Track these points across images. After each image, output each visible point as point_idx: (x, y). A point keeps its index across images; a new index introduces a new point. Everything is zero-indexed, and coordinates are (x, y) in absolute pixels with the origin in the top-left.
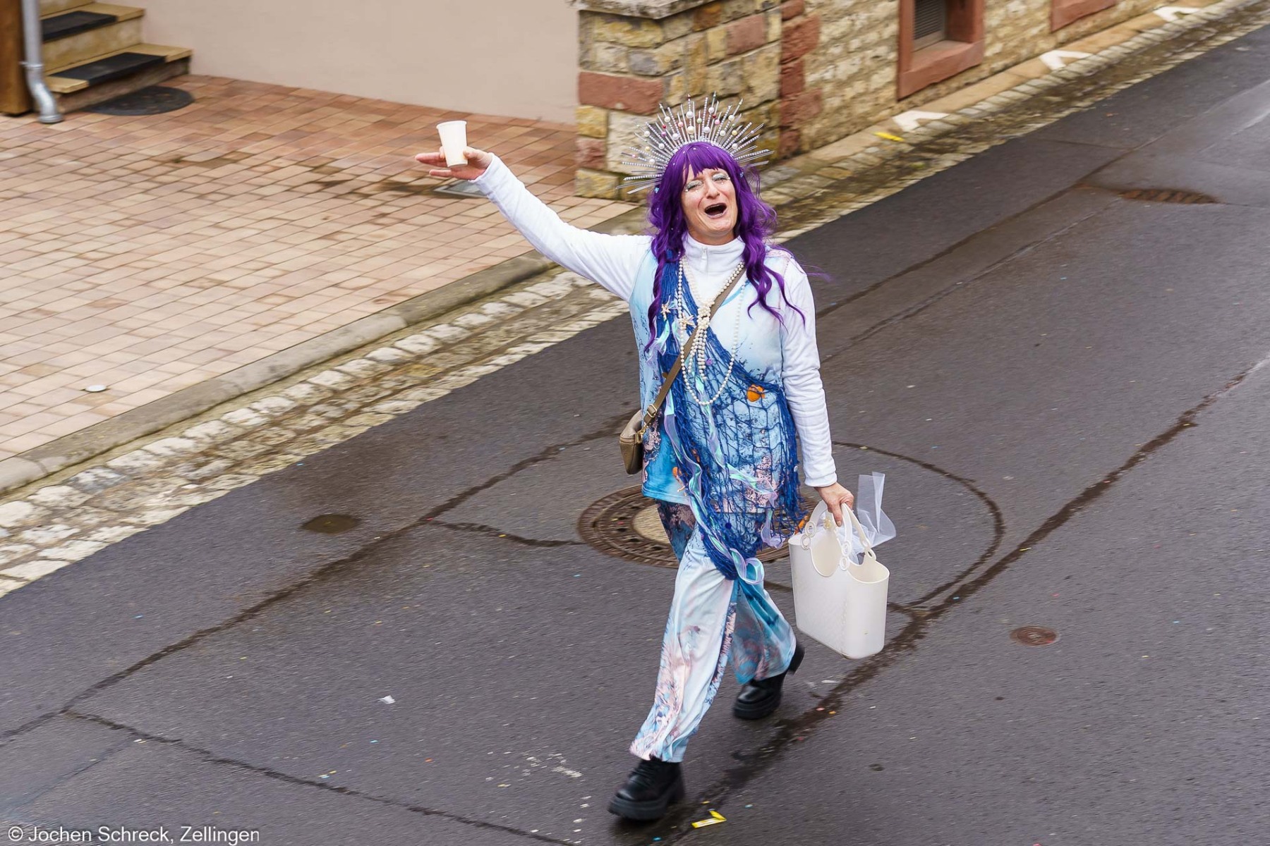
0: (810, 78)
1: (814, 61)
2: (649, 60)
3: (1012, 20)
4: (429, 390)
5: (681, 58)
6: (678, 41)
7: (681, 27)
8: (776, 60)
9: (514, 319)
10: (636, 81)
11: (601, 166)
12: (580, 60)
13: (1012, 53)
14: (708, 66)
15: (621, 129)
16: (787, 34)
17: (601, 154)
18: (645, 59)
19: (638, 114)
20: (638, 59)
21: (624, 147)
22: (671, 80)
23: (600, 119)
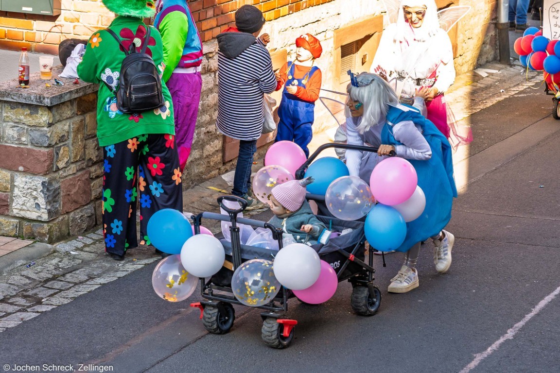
2: (45, 135)
5: (66, 134)
6: (64, 122)
7: (67, 112)
10: (34, 150)
11: (6, 213)
14: (86, 140)
15: (21, 185)
17: (6, 203)
18: (41, 135)
19: (34, 174)
20: (36, 134)
21: (25, 198)
22: (60, 150)
23: (6, 178)
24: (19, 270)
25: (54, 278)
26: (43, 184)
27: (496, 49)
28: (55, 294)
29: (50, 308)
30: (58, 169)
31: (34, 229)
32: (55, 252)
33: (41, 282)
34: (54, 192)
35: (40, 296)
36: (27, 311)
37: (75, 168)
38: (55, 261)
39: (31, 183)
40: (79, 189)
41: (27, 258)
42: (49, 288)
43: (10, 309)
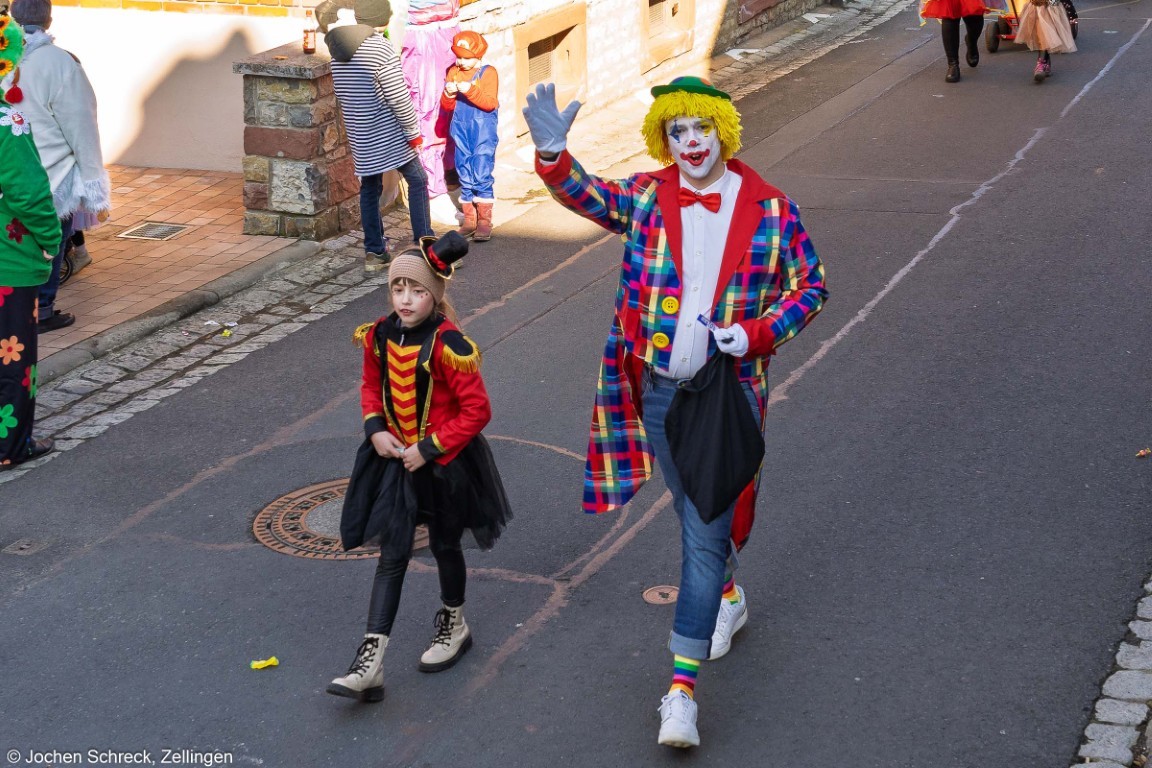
2: (307, 113)
4: (115, 415)
9: (191, 345)
10: (295, 132)
11: (265, 207)
12: (245, 117)
15: (281, 174)
17: (265, 196)
18: (303, 114)
19: (297, 160)
20: (297, 113)
21: (286, 189)
22: (325, 130)
23: (264, 166)
24: (282, 274)
25: (324, 281)
26: (307, 170)
28: (325, 299)
29: (320, 316)
30: (325, 153)
31: (298, 224)
32: (323, 250)
33: (308, 286)
34: (321, 179)
35: (307, 303)
36: (292, 322)
37: (344, 151)
38: (324, 261)
39: (293, 170)
41: (292, 260)
42: (318, 293)
43: (272, 320)
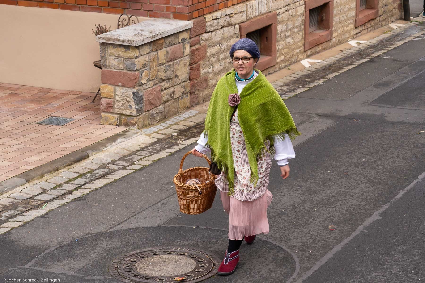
0: (203, 71)
1: (204, 64)
2: (134, 64)
3: (288, 46)
4: (38, 211)
5: (147, 63)
6: (145, 55)
7: (147, 49)
8: (188, 64)
10: (128, 73)
11: (111, 111)
13: (288, 60)
14: (159, 66)
15: (121, 94)
16: (192, 52)
17: (111, 105)
18: (132, 64)
19: (128, 87)
20: (128, 63)
21: (122, 102)
22: (143, 73)
23: (111, 90)
25: (142, 149)
26: (134, 93)
27: (402, 12)
28: (142, 158)
29: (140, 167)
30: (142, 84)
31: (128, 120)
32: (141, 134)
33: (134, 152)
34: (140, 98)
35: (133, 160)
36: (126, 169)
37: (152, 84)
39: (126, 93)
40: (155, 96)
41: (125, 138)
42: (139, 155)
43: (116, 167)
